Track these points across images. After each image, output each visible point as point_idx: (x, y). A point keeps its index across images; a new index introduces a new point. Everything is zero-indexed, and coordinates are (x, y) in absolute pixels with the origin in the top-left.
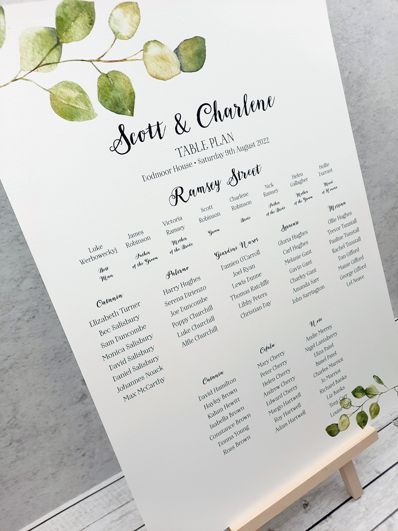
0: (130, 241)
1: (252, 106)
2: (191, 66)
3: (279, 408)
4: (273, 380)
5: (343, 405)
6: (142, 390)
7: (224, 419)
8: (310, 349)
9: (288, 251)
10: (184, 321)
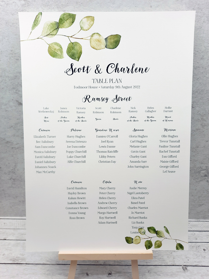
0: (60, 110)
1: (136, 69)
2: (111, 46)
3: (104, 213)
4: (105, 198)
5: (140, 231)
6: (45, 172)
7: (75, 203)
8: (131, 194)
9: (133, 142)
10: (72, 152)
